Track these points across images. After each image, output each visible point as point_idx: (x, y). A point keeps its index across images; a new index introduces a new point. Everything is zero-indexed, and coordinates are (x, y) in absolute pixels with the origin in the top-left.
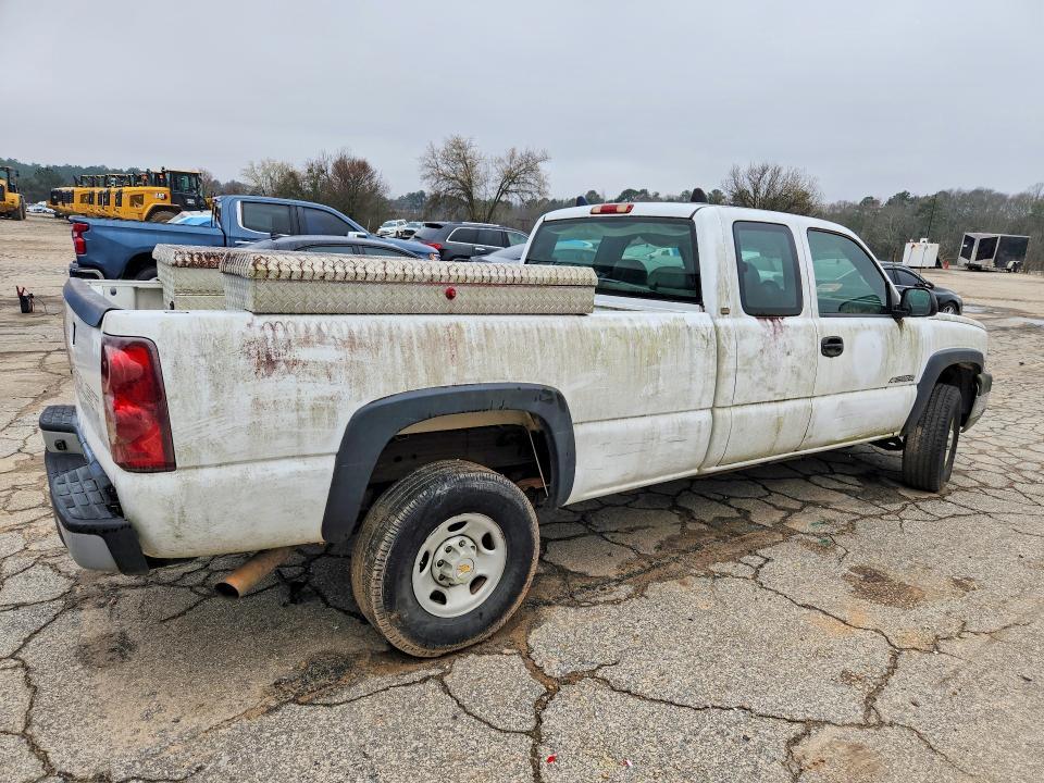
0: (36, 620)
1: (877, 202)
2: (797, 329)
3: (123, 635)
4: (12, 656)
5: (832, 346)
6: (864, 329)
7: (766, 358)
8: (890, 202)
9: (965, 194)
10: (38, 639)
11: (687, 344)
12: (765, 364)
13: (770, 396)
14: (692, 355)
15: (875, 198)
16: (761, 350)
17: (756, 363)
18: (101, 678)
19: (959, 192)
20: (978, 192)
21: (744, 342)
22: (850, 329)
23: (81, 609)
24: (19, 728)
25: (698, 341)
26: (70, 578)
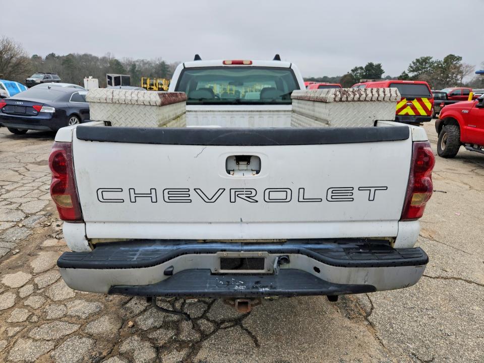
1: (40, 58)
8: (47, 58)
9: (80, 56)
15: (38, 55)
19: (78, 55)
20: (85, 55)
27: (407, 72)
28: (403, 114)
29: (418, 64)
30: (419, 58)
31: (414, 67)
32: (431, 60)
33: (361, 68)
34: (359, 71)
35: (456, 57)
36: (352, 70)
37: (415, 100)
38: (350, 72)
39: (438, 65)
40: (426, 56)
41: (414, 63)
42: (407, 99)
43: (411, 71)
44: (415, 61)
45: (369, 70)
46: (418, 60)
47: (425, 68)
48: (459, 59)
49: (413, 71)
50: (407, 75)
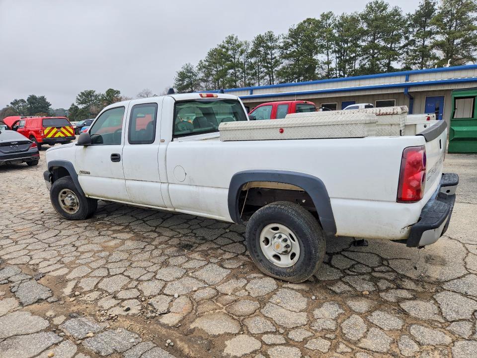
0: (458, 284)
3: (426, 262)
4: (470, 273)
10: (459, 275)
18: (441, 254)
23: (437, 279)
24: (470, 254)
26: (435, 299)
27: (76, 104)
28: (50, 137)
29: (84, 97)
30: (83, 91)
31: (81, 100)
32: (95, 94)
33: (23, 101)
34: (21, 104)
35: (115, 91)
36: (11, 103)
37: (62, 128)
38: (10, 105)
39: (103, 98)
40: (89, 90)
41: (80, 96)
42: (57, 128)
43: (79, 104)
44: (80, 94)
45: (33, 103)
46: (82, 93)
47: (91, 101)
48: (118, 92)
49: (82, 103)
50: (77, 107)
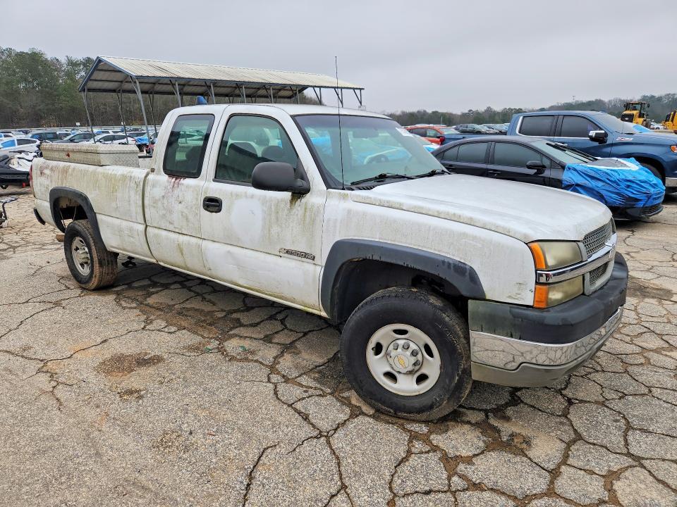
2: (188, 187)
5: (213, 204)
6: (246, 196)
7: (165, 201)
11: (128, 185)
12: (165, 205)
13: (171, 228)
14: (129, 191)
16: (163, 197)
17: (160, 204)
21: (155, 189)
22: (231, 193)
25: (133, 185)
